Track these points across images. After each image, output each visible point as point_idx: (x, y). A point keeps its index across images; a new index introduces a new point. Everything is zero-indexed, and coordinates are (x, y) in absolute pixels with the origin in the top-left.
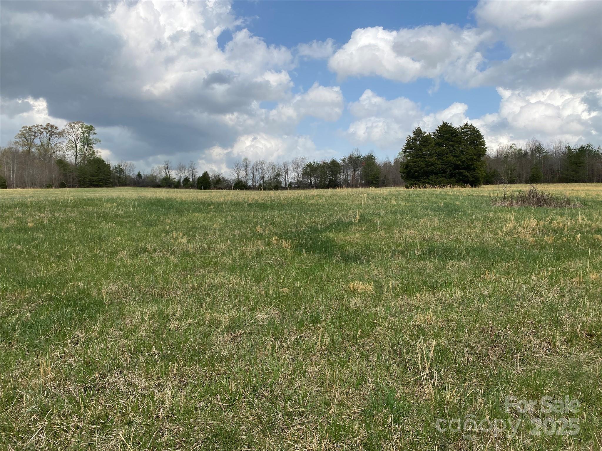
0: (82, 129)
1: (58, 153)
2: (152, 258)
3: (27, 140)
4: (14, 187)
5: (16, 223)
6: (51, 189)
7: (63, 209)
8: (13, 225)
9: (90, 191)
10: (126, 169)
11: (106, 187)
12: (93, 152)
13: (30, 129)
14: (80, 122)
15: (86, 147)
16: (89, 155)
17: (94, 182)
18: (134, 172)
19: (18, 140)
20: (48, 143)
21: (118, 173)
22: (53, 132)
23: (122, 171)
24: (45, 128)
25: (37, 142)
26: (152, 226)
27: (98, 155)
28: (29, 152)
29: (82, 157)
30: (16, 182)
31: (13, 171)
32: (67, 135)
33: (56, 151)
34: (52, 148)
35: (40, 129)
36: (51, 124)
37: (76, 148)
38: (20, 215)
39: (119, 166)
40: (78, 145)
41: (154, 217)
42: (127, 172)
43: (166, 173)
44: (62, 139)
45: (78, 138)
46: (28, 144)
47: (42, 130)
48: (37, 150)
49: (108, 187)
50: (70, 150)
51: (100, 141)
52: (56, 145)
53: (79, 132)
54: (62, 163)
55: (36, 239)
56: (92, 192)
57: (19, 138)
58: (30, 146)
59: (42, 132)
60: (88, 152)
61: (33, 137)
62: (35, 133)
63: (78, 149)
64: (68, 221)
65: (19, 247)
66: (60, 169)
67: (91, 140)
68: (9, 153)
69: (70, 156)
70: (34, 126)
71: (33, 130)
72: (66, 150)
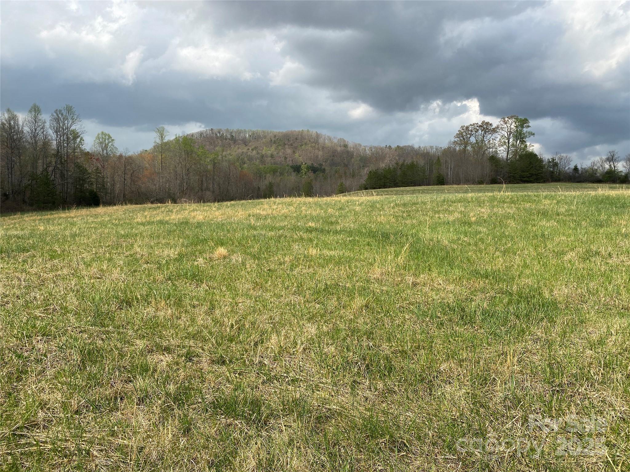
0: (515, 123)
1: (491, 150)
2: (608, 263)
3: (464, 139)
4: (450, 184)
5: (460, 217)
6: (482, 186)
7: (501, 205)
8: (458, 219)
9: (520, 187)
10: (560, 162)
11: (537, 183)
12: (526, 146)
13: (467, 128)
14: (514, 116)
15: (518, 142)
16: (521, 149)
17: (524, 177)
18: (570, 166)
19: (456, 140)
20: (483, 141)
21: (551, 168)
22: (488, 129)
23: (556, 165)
24: (480, 126)
25: (473, 140)
26: (602, 227)
27: (530, 149)
28: (465, 150)
29: (513, 152)
30: (453, 178)
31: (451, 169)
32: (500, 131)
33: (490, 148)
34: (485, 144)
35: (476, 127)
36: (486, 121)
37: (509, 143)
38: (463, 209)
39: (553, 160)
40: (511, 140)
41: (603, 217)
42: (560, 166)
43: (610, 166)
44: (496, 135)
45: (511, 132)
46: (465, 142)
47: (477, 128)
48: (472, 147)
49: (539, 183)
50: (502, 146)
51: (534, 134)
52: (489, 142)
53: (512, 126)
54: (494, 159)
55: (480, 232)
56: (521, 188)
57: (457, 137)
58: (466, 144)
59: (478, 130)
60: (520, 147)
61: (469, 136)
62: (472, 131)
63: (511, 144)
64: (507, 217)
65: (466, 239)
66: (491, 165)
67: (524, 134)
68: (448, 152)
69: (502, 151)
70: (471, 125)
71: (470, 129)
72: (499, 146)
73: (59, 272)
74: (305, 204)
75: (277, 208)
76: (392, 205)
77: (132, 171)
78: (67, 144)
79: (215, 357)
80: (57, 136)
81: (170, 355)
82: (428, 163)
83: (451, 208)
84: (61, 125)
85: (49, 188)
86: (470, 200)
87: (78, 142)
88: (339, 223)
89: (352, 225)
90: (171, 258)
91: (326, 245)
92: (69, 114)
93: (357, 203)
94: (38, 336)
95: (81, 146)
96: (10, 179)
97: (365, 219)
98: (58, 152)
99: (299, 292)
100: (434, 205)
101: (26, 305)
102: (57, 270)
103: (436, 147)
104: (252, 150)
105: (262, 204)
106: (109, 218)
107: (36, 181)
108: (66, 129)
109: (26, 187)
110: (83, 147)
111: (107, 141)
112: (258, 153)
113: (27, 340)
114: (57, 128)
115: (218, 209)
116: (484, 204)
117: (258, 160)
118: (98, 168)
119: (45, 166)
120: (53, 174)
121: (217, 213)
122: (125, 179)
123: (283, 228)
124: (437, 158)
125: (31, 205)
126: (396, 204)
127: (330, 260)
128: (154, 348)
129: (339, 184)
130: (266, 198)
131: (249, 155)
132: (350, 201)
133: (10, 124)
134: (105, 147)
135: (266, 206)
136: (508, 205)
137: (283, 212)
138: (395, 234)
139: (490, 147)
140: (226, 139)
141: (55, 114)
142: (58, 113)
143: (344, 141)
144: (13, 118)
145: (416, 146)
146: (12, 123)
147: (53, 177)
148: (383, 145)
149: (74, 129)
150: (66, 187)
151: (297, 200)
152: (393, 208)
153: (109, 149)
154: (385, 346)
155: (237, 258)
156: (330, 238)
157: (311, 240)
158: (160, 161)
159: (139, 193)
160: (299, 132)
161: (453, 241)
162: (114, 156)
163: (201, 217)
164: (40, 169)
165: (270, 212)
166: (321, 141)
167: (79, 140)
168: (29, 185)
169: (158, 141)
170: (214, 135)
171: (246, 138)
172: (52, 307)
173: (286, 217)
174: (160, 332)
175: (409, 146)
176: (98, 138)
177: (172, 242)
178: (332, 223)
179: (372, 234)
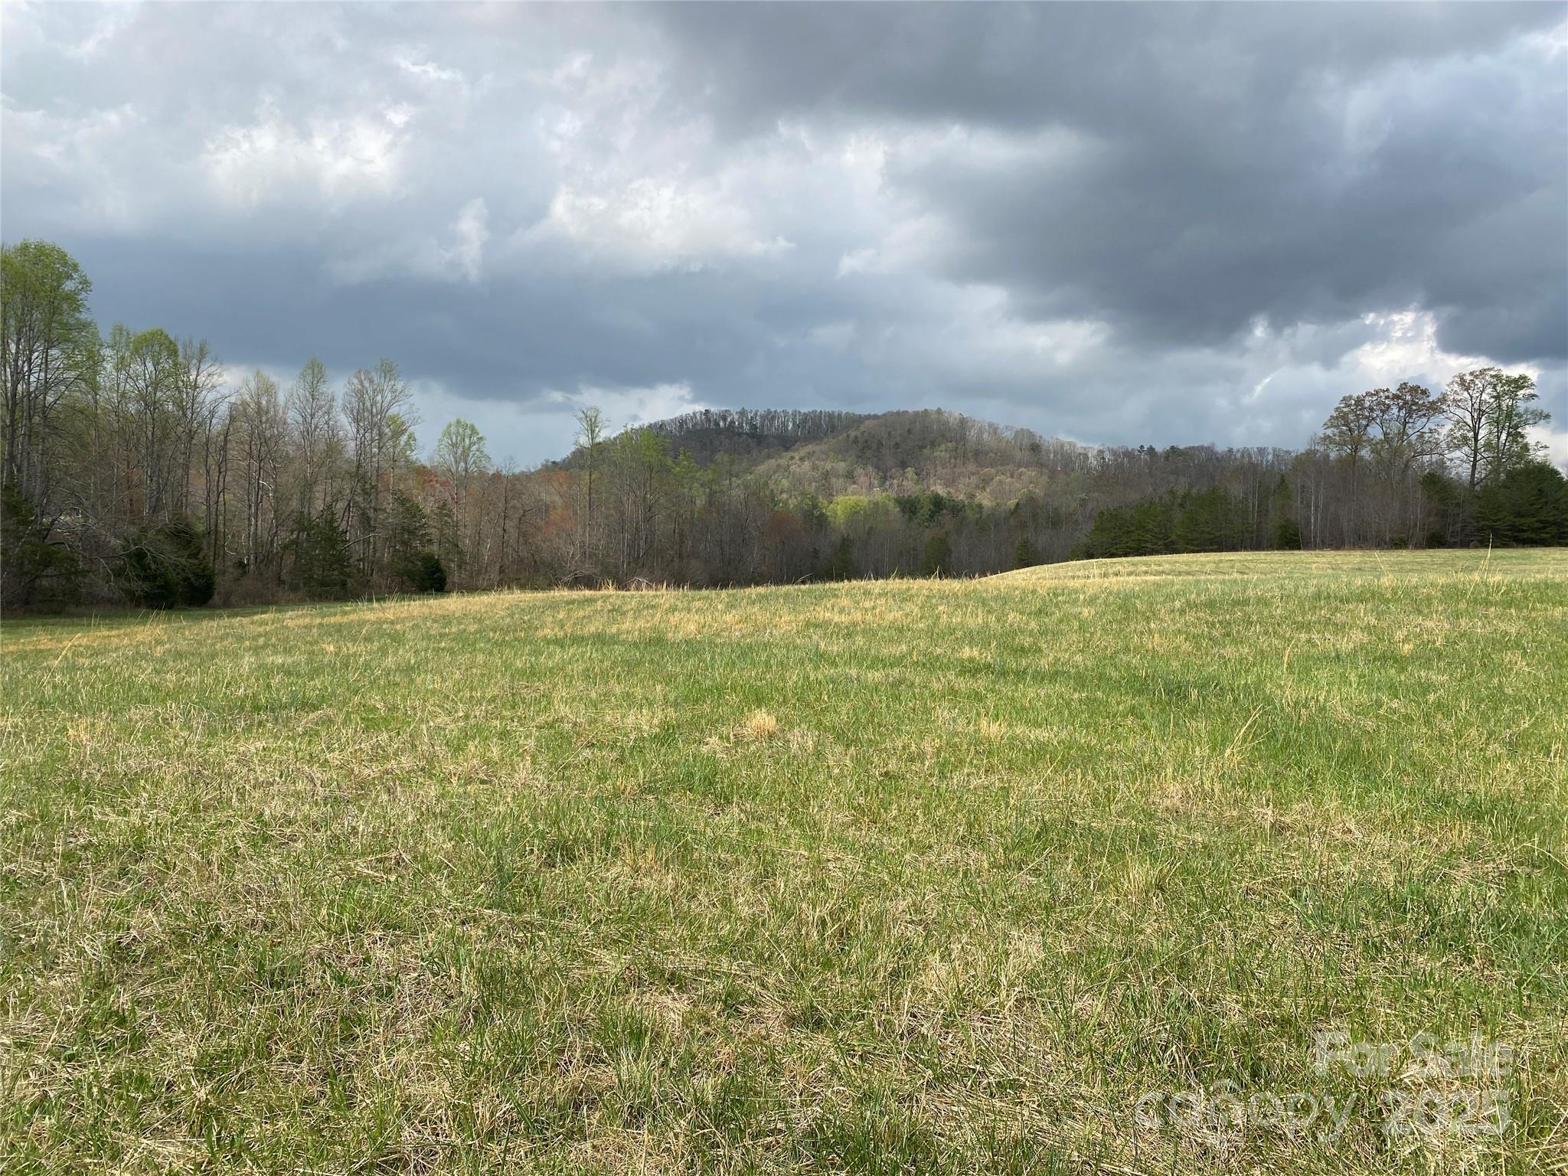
0: (1494, 387)
1: (1427, 458)
3: (1350, 430)
4: (1317, 548)
5: (1367, 640)
6: (1407, 553)
7: (1481, 610)
8: (1363, 647)
9: (1511, 557)
12: (1526, 448)
13: (1359, 401)
14: (1489, 370)
15: (1504, 436)
16: (1511, 457)
17: (1524, 531)
19: (1329, 432)
20: (1403, 433)
22: (1416, 404)
24: (1396, 397)
25: (1375, 432)
27: (1538, 456)
28: (1354, 458)
29: (1490, 463)
30: (1323, 533)
31: (1317, 507)
32: (1452, 408)
33: (1422, 453)
34: (1410, 444)
35: (1383, 399)
36: (1411, 383)
37: (1476, 440)
38: (1373, 621)
40: (1482, 433)
44: (1440, 419)
45: (1482, 413)
46: (1353, 439)
47: (1387, 402)
48: (1373, 451)
50: (1458, 447)
51: (1547, 416)
52: (1421, 436)
53: (1485, 397)
54: (1436, 482)
56: (1517, 558)
57: (1332, 426)
58: (1357, 444)
59: (1389, 406)
60: (1509, 449)
61: (1364, 422)
62: (1372, 410)
63: (1482, 442)
64: (1501, 643)
65: (1395, 704)
66: (1428, 498)
67: (1519, 415)
68: (1308, 463)
69: (1458, 462)
70: (1368, 394)
71: (1367, 404)
72: (1449, 448)
73: (392, 764)
74: (943, 597)
75: (874, 608)
76: (1178, 604)
77: (521, 512)
78: (380, 448)
79: (796, 1007)
80: (358, 431)
81: (685, 996)
82: (1254, 494)
83: (1339, 617)
84: (368, 404)
85: (334, 549)
86: (1388, 596)
87: (402, 443)
88: (1040, 650)
89: (1079, 658)
90: (646, 735)
91: (1021, 713)
92: (388, 379)
93: (1082, 597)
94: (373, 929)
95: (408, 452)
96: (252, 529)
97: (1112, 643)
98: (359, 467)
99: (973, 839)
100: (1290, 606)
101: (337, 847)
102: (387, 758)
103: (1274, 450)
104: (802, 459)
105: (836, 596)
106: (476, 626)
107: (308, 535)
108: (377, 414)
109: (285, 547)
110: (413, 456)
111: (467, 441)
112: (815, 468)
113: (352, 938)
114: (358, 412)
115: (730, 606)
116: (1429, 606)
117: (814, 484)
118: (445, 504)
119: (329, 499)
120: (346, 518)
121: (728, 618)
122: (505, 530)
123: (898, 661)
124: (1278, 478)
125: (294, 588)
126: (1188, 603)
127: (1039, 753)
128: (645, 975)
129: (1017, 544)
130: (842, 580)
131: (794, 472)
132: (1059, 591)
133: (259, 404)
134: (462, 454)
135: (845, 602)
136: (1499, 610)
137: (890, 617)
138: (1202, 687)
139: (1423, 450)
140: (740, 435)
141: (356, 381)
142: (363, 378)
143: (1031, 435)
144: (267, 391)
145: (1221, 448)
146: (264, 402)
147: (344, 522)
148: (1133, 445)
149: (396, 413)
150: (371, 547)
151: (921, 586)
152: (1182, 612)
153: (471, 460)
154: (1231, 1002)
155: (801, 739)
156: (1030, 692)
157: (979, 697)
158: (585, 490)
159: (535, 562)
160: (916, 414)
161: (1361, 711)
162: (482, 474)
163: (692, 627)
164: (319, 505)
165: (858, 616)
166: (972, 434)
167: (404, 438)
168: (292, 542)
169: (585, 441)
170: (712, 426)
171: (786, 430)
172: (394, 855)
173: (900, 630)
174: (652, 931)
175: (1201, 448)
176: (448, 433)
177: (639, 692)
178: (1023, 651)
179: (1139, 686)
